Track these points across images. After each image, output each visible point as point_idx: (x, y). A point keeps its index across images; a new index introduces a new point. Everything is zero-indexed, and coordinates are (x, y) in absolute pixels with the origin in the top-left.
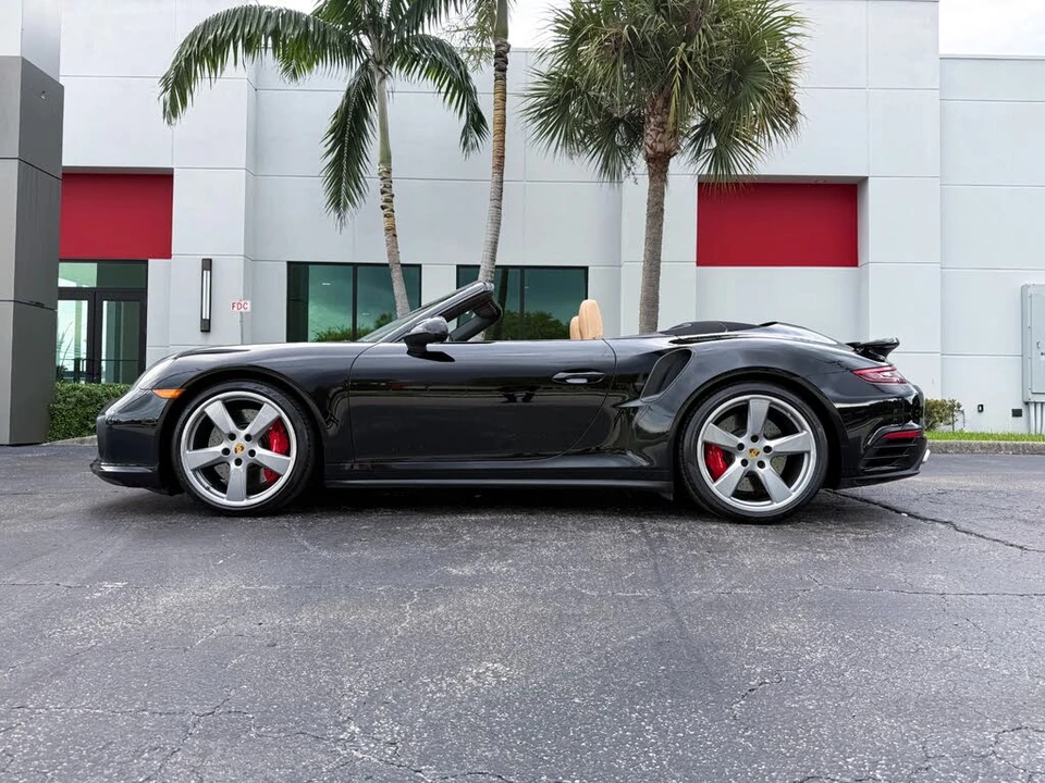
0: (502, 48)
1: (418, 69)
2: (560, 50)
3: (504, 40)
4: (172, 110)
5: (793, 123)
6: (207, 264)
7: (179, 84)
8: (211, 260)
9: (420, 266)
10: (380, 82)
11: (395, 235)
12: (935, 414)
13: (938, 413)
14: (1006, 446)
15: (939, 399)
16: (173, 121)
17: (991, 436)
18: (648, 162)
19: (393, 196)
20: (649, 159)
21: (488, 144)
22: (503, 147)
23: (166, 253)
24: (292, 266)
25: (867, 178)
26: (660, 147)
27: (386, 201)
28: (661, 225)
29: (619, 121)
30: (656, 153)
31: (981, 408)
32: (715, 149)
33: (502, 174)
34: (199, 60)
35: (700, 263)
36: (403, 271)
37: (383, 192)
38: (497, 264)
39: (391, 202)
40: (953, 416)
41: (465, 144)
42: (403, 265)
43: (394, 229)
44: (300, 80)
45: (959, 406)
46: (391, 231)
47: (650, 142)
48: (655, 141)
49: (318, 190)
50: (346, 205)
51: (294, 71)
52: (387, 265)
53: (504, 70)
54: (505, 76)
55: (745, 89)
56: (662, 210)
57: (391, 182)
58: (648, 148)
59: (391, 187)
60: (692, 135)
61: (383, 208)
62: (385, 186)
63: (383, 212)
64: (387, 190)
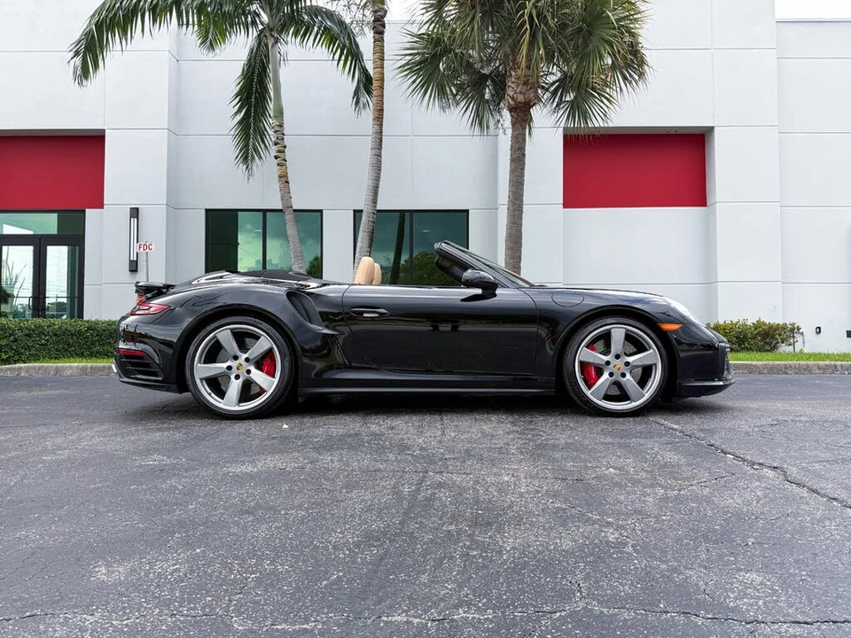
0: (380, 13)
1: (312, 37)
2: (427, 12)
3: (382, 6)
4: (84, 73)
5: (641, 75)
6: (135, 212)
7: (90, 50)
8: (139, 209)
9: (321, 211)
10: (272, 46)
11: (287, 182)
12: (777, 337)
13: (780, 335)
14: (842, 366)
15: (781, 323)
16: (85, 82)
17: (827, 356)
18: (510, 112)
19: (285, 147)
20: (511, 110)
22: (382, 101)
23: (99, 204)
24: (209, 213)
25: (713, 127)
26: (520, 98)
27: (279, 151)
28: (523, 169)
29: (485, 77)
30: (518, 104)
31: (819, 331)
32: (572, 102)
33: (381, 125)
34: (111, 28)
35: (566, 205)
37: (276, 144)
38: (378, 207)
39: (284, 152)
40: (794, 337)
41: (357, 103)
42: (295, 211)
43: (287, 177)
44: (217, 51)
45: (799, 329)
46: (284, 179)
47: (511, 94)
48: (516, 92)
49: (228, 146)
50: (253, 158)
51: (211, 44)
53: (382, 33)
54: (383, 39)
55: (595, 41)
56: (524, 155)
57: (283, 134)
58: (510, 99)
59: (283, 139)
60: (552, 89)
61: (276, 157)
62: (277, 138)
63: (276, 161)
64: (280, 142)
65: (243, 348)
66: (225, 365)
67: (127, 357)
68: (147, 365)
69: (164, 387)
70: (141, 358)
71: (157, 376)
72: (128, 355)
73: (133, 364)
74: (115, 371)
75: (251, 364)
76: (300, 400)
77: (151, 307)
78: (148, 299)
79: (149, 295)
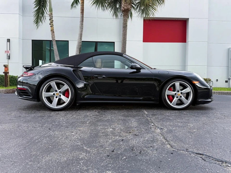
5: (163, 2)
6: (9, 40)
8: (9, 39)
11: (54, 32)
19: (53, 21)
20: (123, 11)
21: (79, 6)
22: (83, 7)
24: (33, 41)
25: (189, 18)
26: (126, 8)
27: (51, 22)
30: (125, 9)
31: (217, 80)
32: (143, 9)
33: (83, 15)
35: (144, 41)
36: (56, 42)
37: (50, 20)
38: (82, 40)
39: (52, 22)
40: (210, 82)
41: (72, 6)
42: (56, 41)
46: (52, 31)
48: (124, 6)
52: (52, 41)
56: (127, 26)
57: (52, 17)
58: (122, 8)
59: (52, 18)
60: (137, 5)
61: (50, 24)
62: (50, 18)
63: (50, 25)
64: (51, 19)
65: (59, 88)
66: (52, 93)
67: (20, 90)
68: (27, 93)
69: (33, 100)
70: (25, 90)
71: (30, 96)
72: (21, 89)
73: (22, 93)
74: (17, 94)
75: (61, 93)
76: (77, 105)
77: (28, 74)
78: (27, 71)
79: (28, 70)
